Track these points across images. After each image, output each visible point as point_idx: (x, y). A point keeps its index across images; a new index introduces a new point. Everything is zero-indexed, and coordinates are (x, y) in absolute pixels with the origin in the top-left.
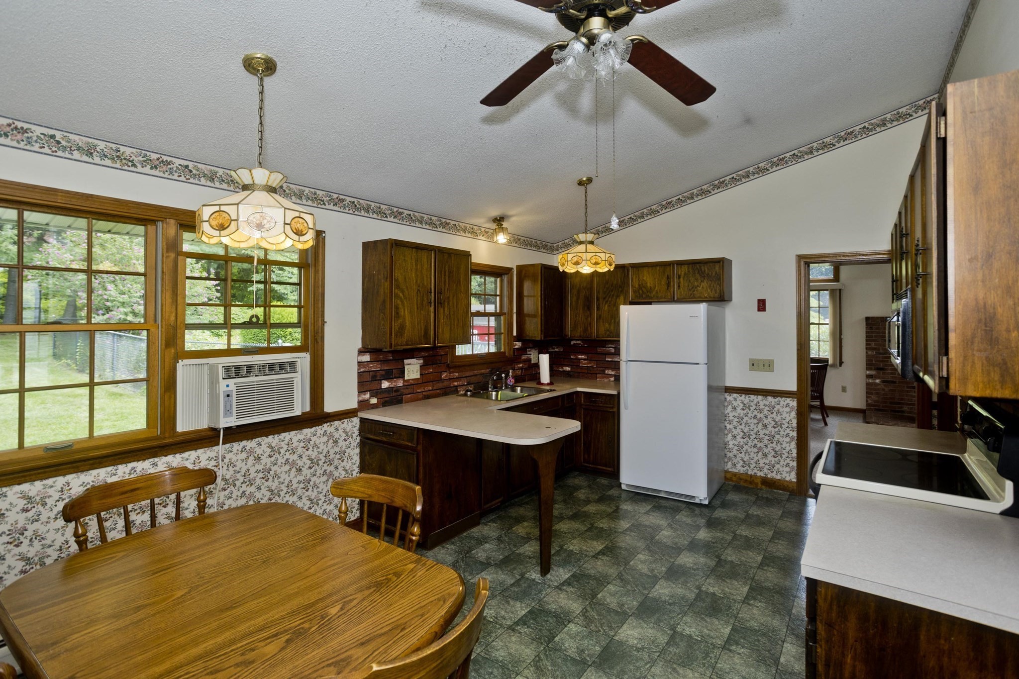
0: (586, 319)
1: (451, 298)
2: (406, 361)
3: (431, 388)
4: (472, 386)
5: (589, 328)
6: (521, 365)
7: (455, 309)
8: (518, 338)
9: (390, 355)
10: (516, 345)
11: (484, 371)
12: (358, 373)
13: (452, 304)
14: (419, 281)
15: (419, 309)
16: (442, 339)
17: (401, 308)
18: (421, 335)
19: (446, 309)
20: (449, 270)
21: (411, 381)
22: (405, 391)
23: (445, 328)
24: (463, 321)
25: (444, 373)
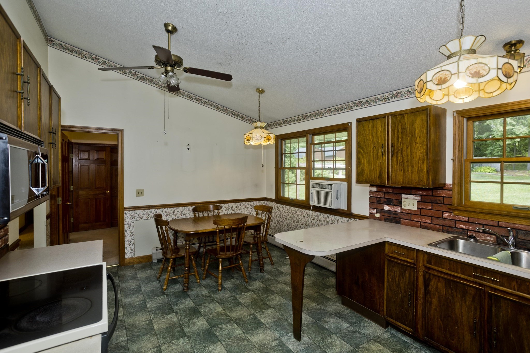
1: (405, 149)
2: (403, 196)
3: (429, 221)
7: (409, 157)
9: (390, 189)
12: (370, 196)
13: (406, 154)
14: (375, 140)
15: (375, 159)
16: (395, 180)
17: (362, 159)
18: (377, 177)
19: (399, 158)
20: (402, 128)
21: (408, 211)
22: (403, 216)
23: (398, 173)
24: (418, 168)
25: (446, 213)
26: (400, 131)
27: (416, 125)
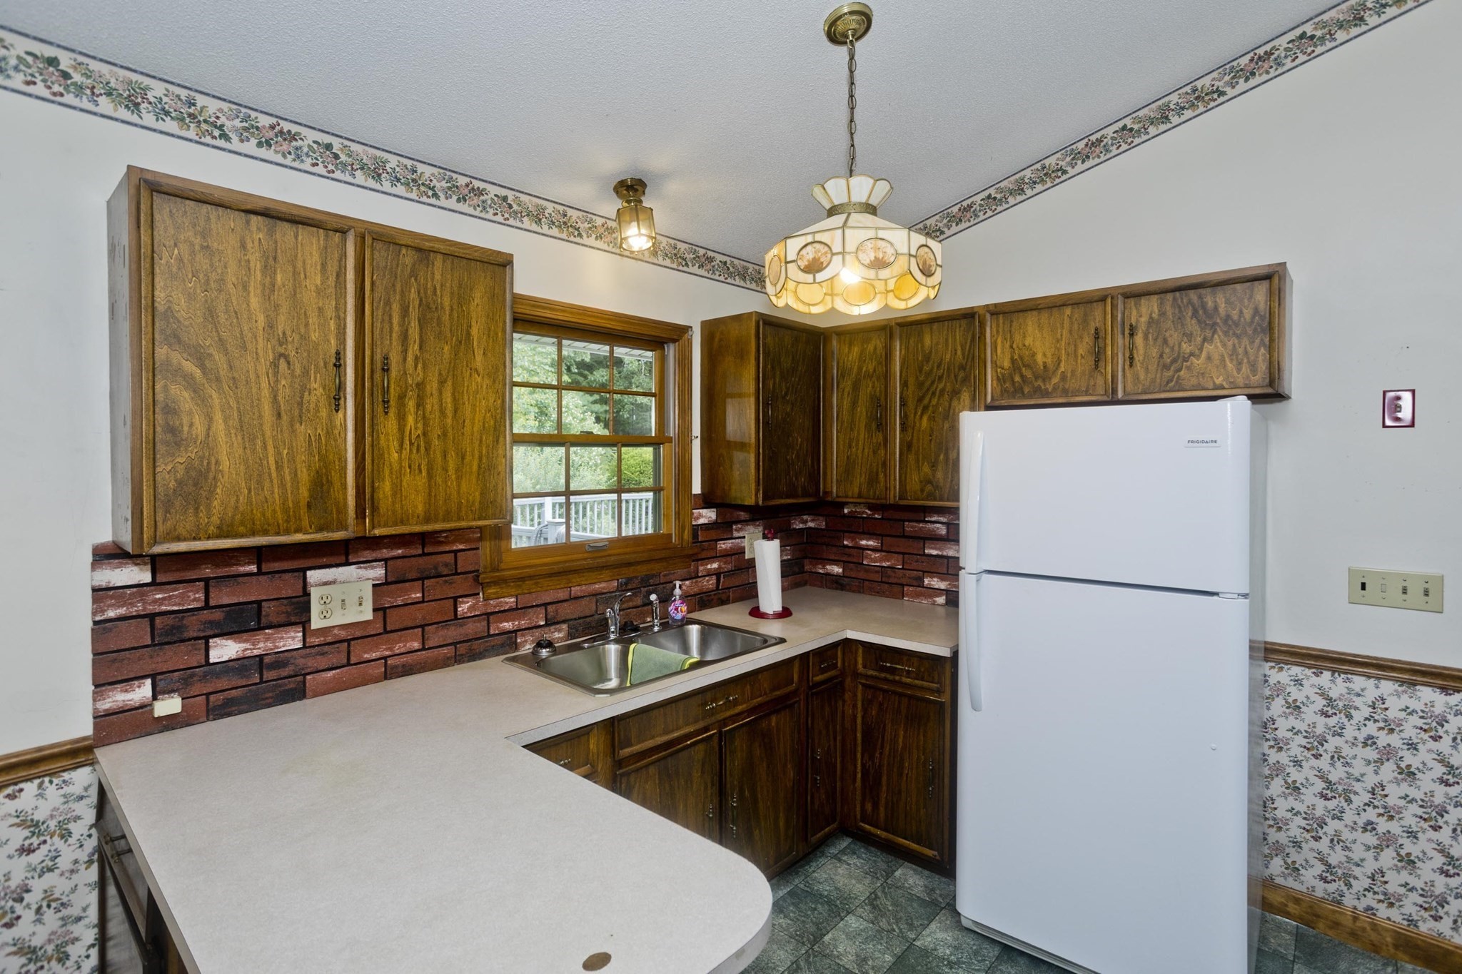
0: (875, 452)
1: (432, 387)
2: (313, 576)
3: (416, 645)
4: (565, 626)
5: (881, 476)
6: (715, 565)
7: (449, 421)
8: (707, 500)
9: (244, 559)
10: (700, 516)
11: (603, 585)
12: (95, 623)
13: (436, 407)
14: (282, 324)
15: (285, 417)
16: (394, 512)
17: (190, 413)
18: (296, 504)
19: (410, 420)
20: (421, 300)
21: (336, 631)
22: (312, 663)
23: (407, 478)
24: (480, 458)
25: (465, 600)
26: (414, 313)
27: (473, 306)
